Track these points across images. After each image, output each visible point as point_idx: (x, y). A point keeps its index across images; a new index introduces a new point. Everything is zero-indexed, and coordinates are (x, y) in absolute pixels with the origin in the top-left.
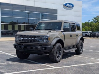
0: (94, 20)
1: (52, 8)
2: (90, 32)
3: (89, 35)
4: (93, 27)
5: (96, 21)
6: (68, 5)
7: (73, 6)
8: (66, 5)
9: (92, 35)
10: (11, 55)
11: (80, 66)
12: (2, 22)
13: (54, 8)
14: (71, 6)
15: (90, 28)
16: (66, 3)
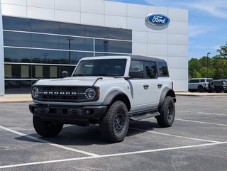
0: (222, 52)
1: (120, 27)
2: (208, 81)
3: (207, 86)
4: (220, 69)
5: (225, 54)
6: (156, 19)
7: (167, 21)
8: (151, 18)
9: (212, 86)
10: (14, 132)
11: (152, 152)
12: (6, 60)
13: (124, 27)
14: (163, 21)
15: (214, 70)
16: (151, 14)
